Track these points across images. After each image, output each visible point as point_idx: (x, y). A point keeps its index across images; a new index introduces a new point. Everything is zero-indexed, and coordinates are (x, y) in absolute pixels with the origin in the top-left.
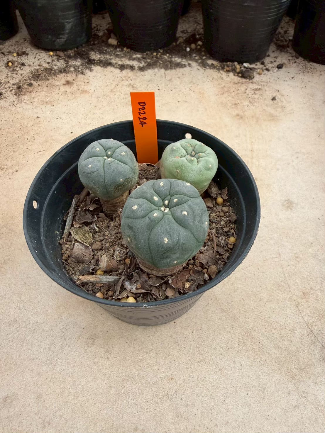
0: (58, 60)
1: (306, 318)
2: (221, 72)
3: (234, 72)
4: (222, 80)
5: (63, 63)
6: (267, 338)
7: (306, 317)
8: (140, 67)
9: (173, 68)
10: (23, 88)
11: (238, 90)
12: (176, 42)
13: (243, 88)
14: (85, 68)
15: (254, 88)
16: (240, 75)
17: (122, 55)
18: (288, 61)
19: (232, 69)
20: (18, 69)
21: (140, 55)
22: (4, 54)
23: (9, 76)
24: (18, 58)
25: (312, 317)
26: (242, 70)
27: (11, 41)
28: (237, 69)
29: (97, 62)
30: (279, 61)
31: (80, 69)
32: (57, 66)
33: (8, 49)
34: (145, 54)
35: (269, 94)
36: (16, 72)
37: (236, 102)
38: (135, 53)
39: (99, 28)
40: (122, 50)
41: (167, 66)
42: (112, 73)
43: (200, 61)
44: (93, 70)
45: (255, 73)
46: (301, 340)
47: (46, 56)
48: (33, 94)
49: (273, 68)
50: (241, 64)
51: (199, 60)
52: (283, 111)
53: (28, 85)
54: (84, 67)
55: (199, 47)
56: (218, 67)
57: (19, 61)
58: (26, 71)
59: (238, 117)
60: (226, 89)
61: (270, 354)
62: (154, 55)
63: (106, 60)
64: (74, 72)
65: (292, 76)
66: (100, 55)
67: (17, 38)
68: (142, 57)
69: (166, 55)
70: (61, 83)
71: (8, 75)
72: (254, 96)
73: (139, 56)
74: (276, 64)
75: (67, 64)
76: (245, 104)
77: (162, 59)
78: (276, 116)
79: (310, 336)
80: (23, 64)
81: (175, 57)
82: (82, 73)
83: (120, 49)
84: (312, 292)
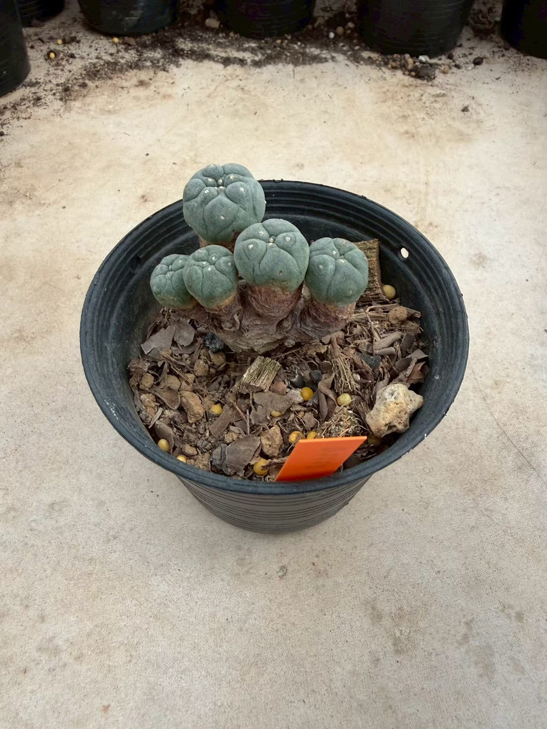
0: (126, 50)
1: (496, 416)
2: (384, 69)
3: (404, 69)
4: (384, 81)
5: (134, 55)
6: (437, 439)
7: (497, 413)
8: (255, 61)
9: (308, 62)
10: (72, 91)
11: (409, 96)
12: (313, 24)
13: (416, 94)
14: (168, 62)
15: (434, 94)
16: (413, 74)
17: (227, 44)
18: (491, 53)
19: (400, 65)
20: (64, 63)
21: (255, 43)
22: (43, 42)
23: (51, 72)
24: (64, 46)
25: (506, 414)
26: (417, 66)
27: (53, 21)
28: (408, 64)
29: (187, 53)
30: (477, 53)
31: (160, 64)
32: (124, 59)
33: (48, 34)
34: (263, 41)
35: (458, 102)
36: (61, 67)
37: (406, 114)
38: (247, 41)
39: (191, 4)
40: (227, 36)
41: (298, 59)
42: (210, 70)
43: (349, 53)
44: (181, 64)
45: (437, 72)
46: (486, 443)
47: (108, 44)
48: (88, 100)
49: (467, 63)
50: (415, 58)
51: (349, 51)
52: (478, 127)
53: (80, 86)
54: (167, 60)
55: (349, 32)
56: (378, 62)
57: (66, 52)
58: (77, 66)
59: (407, 136)
60: (389, 95)
61: (439, 461)
62: (277, 44)
63: (202, 51)
64: (150, 67)
65: (497, 76)
66: (192, 43)
67: (63, 17)
68: (258, 47)
69: (296, 44)
70: (131, 82)
71: (49, 71)
72: (435, 105)
73: (253, 45)
74: (472, 58)
75: (140, 55)
76: (419, 117)
77: (290, 49)
78: (468, 135)
79: (500, 438)
80: (72, 56)
81: (311, 47)
82: (164, 70)
83: (224, 35)
84: (508, 380)
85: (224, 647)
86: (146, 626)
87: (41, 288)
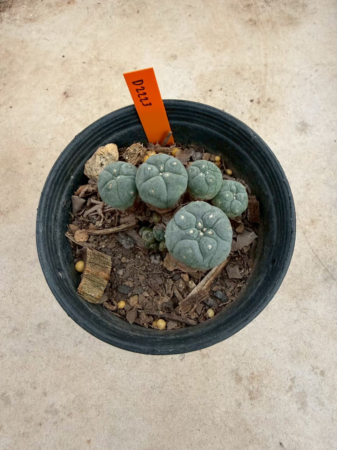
1: (312, 244)
25: (318, 243)
84: (320, 218)
85: (152, 403)
86: (105, 394)
87: (6, 173)
